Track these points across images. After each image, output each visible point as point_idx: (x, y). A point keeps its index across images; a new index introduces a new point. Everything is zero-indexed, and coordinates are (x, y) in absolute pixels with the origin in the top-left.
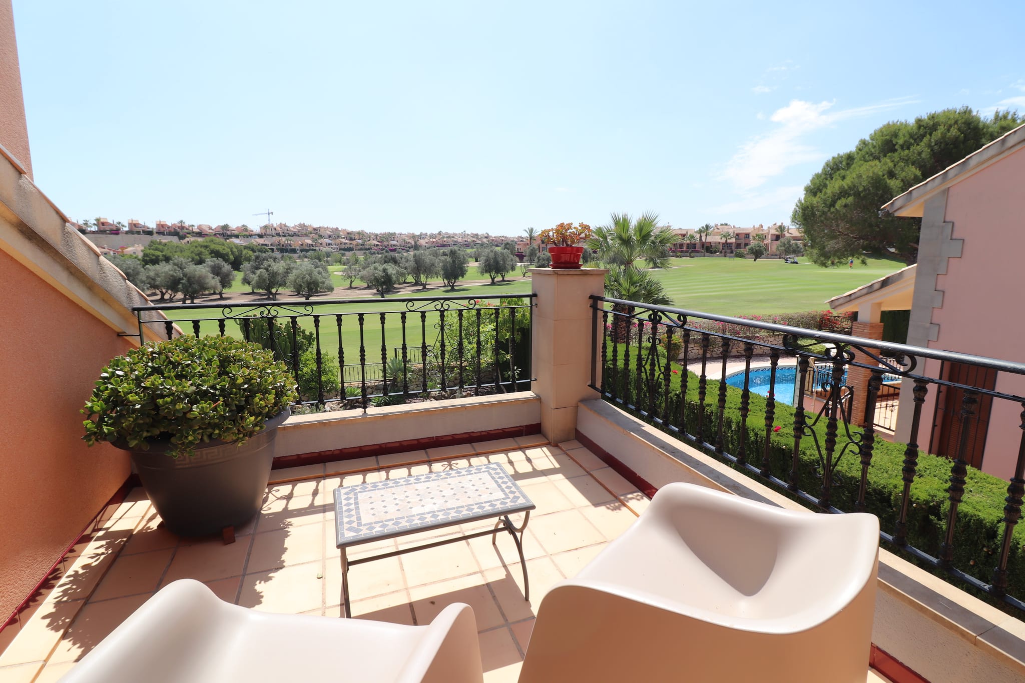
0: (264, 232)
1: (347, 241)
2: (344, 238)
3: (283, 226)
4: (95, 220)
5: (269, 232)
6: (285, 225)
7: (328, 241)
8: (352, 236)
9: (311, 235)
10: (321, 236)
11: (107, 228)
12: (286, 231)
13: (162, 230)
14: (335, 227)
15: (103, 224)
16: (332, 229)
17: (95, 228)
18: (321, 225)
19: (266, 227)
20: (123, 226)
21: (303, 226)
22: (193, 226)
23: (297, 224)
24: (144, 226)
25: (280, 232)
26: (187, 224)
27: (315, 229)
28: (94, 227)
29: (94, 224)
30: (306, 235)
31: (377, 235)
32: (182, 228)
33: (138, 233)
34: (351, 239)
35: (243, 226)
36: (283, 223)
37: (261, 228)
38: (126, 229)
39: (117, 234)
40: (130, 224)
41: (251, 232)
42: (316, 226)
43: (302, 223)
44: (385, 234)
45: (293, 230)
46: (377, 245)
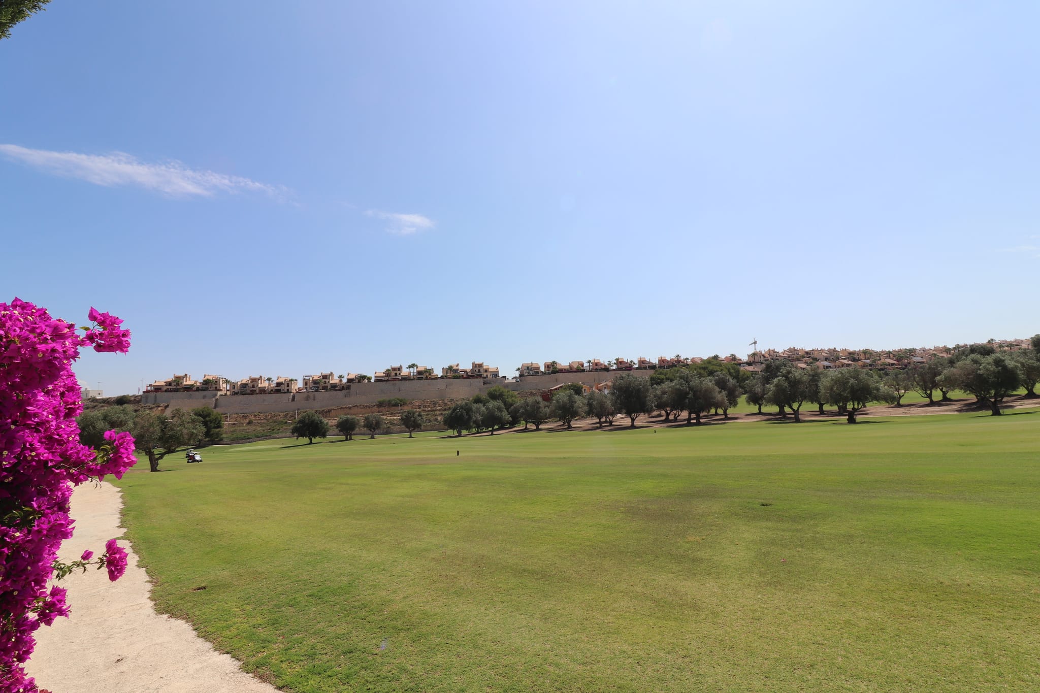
0: (752, 360)
1: (850, 362)
2: (845, 359)
3: (772, 353)
4: (616, 360)
5: (757, 359)
6: (774, 351)
7: (826, 363)
8: (856, 356)
9: (804, 360)
10: (816, 360)
11: (623, 366)
12: (775, 357)
13: (663, 364)
14: (833, 348)
15: (621, 363)
16: (829, 350)
17: (615, 367)
18: (814, 348)
19: (754, 355)
20: (634, 364)
21: (793, 351)
22: (687, 359)
23: (786, 349)
24: (649, 362)
25: (769, 358)
26: (682, 358)
27: (807, 353)
28: (614, 365)
29: (615, 363)
30: (798, 359)
31: (889, 353)
32: (679, 361)
33: (645, 368)
34: (854, 360)
35: (732, 355)
36: (772, 349)
37: (749, 356)
38: (636, 366)
39: (630, 370)
40: (639, 362)
41: (740, 361)
42: (808, 349)
43: (792, 347)
44: (900, 350)
45: (782, 355)
46: (893, 364)
